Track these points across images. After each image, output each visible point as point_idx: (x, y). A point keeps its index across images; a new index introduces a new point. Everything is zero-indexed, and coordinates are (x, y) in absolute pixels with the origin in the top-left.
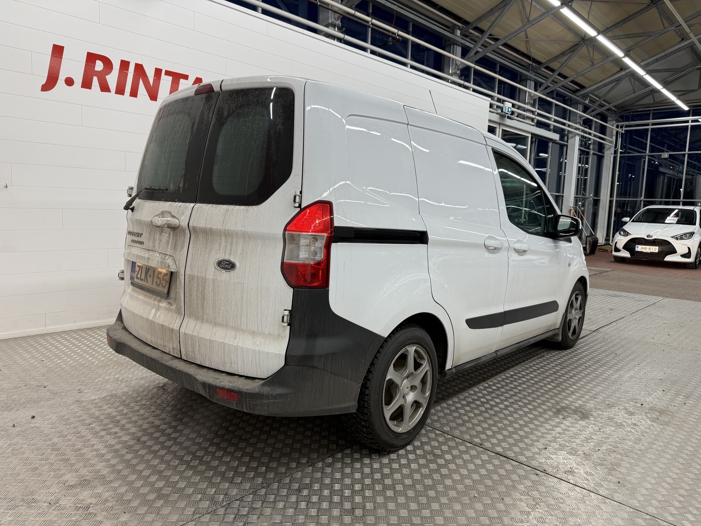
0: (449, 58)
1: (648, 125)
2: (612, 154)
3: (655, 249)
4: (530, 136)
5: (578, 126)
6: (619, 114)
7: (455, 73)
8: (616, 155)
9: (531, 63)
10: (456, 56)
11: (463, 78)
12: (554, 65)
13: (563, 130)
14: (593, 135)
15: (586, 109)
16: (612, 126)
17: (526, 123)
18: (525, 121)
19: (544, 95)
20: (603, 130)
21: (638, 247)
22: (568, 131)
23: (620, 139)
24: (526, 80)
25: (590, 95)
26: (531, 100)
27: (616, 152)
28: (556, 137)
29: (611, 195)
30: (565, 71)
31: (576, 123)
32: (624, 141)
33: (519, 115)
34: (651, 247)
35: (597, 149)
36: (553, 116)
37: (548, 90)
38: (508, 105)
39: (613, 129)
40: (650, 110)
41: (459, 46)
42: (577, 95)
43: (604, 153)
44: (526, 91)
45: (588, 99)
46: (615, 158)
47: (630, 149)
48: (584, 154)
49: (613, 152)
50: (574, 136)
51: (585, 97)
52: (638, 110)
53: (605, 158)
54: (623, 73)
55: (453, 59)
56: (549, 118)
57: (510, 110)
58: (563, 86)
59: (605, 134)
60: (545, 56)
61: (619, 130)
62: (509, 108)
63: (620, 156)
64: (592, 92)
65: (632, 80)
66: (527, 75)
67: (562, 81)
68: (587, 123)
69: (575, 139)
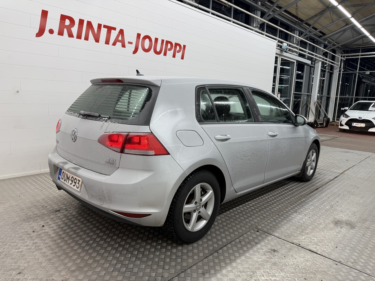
0: (254, 17)
1: (358, 56)
2: (338, 72)
3: (363, 125)
4: (295, 62)
5: (321, 56)
6: (343, 50)
7: (257, 26)
8: (340, 72)
9: (297, 21)
10: (258, 16)
11: (261, 29)
12: (311, 22)
13: (312, 58)
14: (328, 61)
15: (325, 47)
16: (338, 56)
17: (294, 55)
18: (293, 53)
19: (304, 39)
20: (333, 58)
21: (353, 124)
22: (315, 59)
23: (343, 63)
24: (294, 30)
25: (328, 39)
26: (297, 42)
27: (340, 71)
28: (309, 62)
29: (337, 95)
30: (316, 26)
31: (320, 55)
32: (344, 64)
33: (290, 50)
34: (361, 124)
35: (330, 69)
36: (307, 51)
37: (306, 36)
38: (285, 45)
39: (339, 58)
40: (360, 48)
41: (259, 11)
42: (321, 39)
43: (333, 71)
44: (294, 36)
45: (327, 41)
46: (339, 74)
47: (348, 69)
48: (323, 71)
49: (338, 71)
50: (318, 62)
51: (325, 40)
52: (354, 47)
53: (334, 74)
54: (348, 26)
55: (256, 18)
56: (305, 52)
57: (286, 47)
58: (314, 34)
59: (334, 61)
60: (306, 17)
61: (343, 58)
62: (285, 46)
63: (342, 73)
64: (329, 37)
65: (352, 31)
66: (295, 27)
67: (314, 31)
68: (325, 54)
69: (319, 63)
